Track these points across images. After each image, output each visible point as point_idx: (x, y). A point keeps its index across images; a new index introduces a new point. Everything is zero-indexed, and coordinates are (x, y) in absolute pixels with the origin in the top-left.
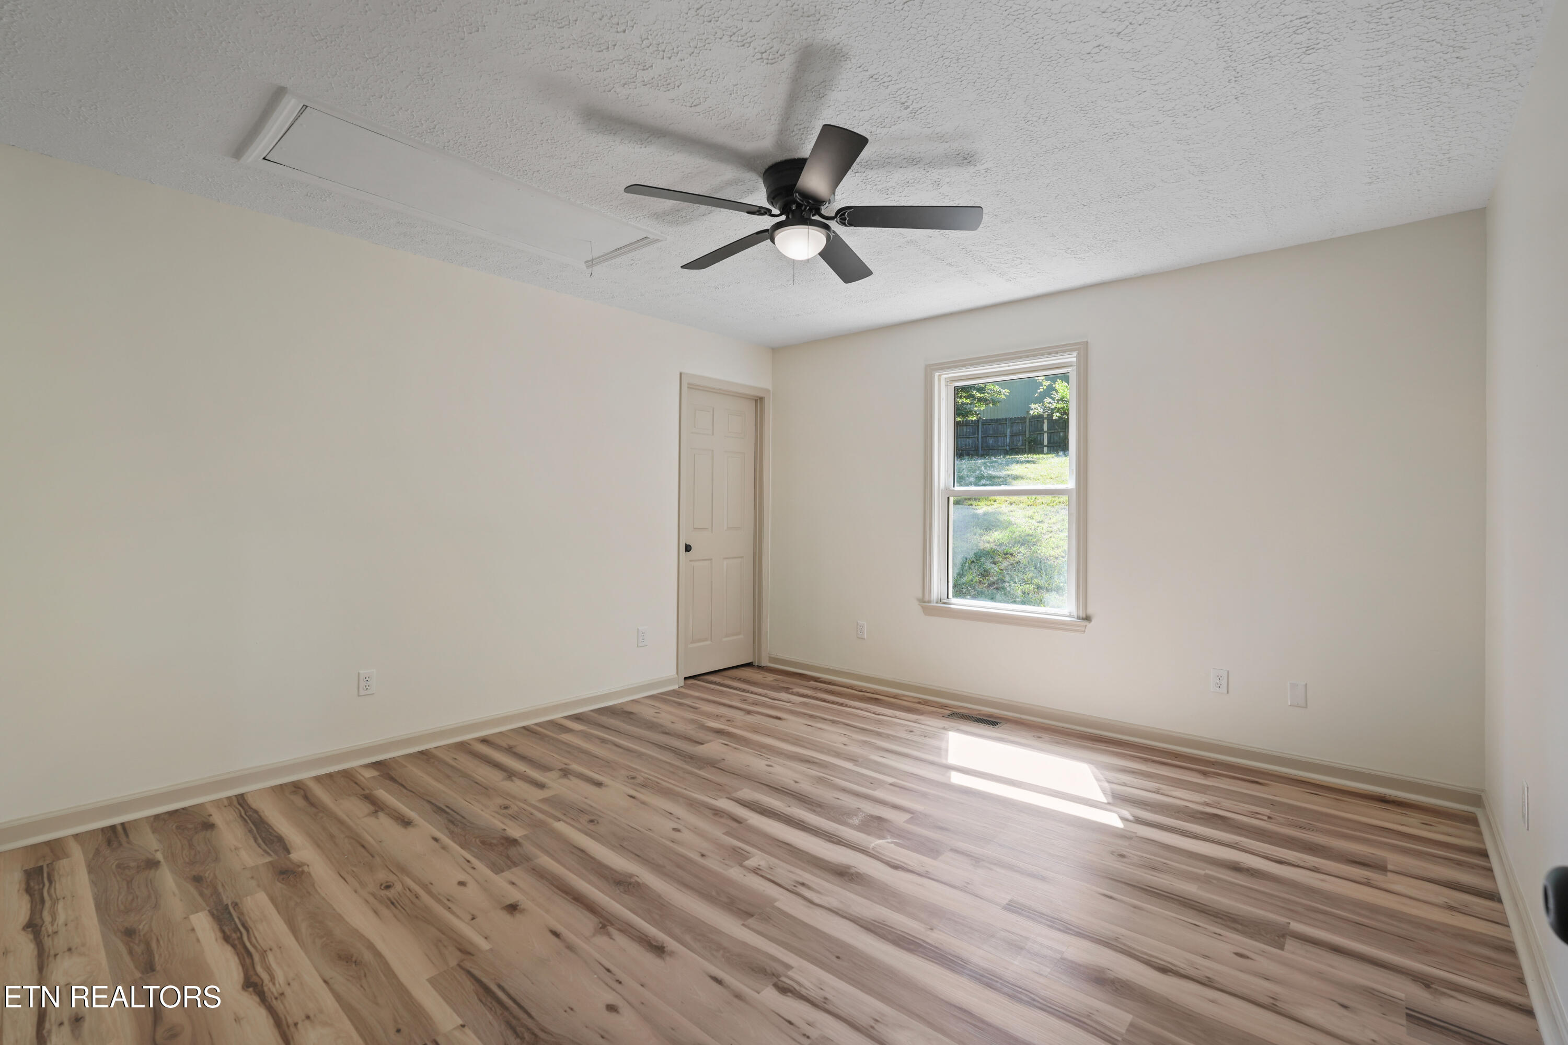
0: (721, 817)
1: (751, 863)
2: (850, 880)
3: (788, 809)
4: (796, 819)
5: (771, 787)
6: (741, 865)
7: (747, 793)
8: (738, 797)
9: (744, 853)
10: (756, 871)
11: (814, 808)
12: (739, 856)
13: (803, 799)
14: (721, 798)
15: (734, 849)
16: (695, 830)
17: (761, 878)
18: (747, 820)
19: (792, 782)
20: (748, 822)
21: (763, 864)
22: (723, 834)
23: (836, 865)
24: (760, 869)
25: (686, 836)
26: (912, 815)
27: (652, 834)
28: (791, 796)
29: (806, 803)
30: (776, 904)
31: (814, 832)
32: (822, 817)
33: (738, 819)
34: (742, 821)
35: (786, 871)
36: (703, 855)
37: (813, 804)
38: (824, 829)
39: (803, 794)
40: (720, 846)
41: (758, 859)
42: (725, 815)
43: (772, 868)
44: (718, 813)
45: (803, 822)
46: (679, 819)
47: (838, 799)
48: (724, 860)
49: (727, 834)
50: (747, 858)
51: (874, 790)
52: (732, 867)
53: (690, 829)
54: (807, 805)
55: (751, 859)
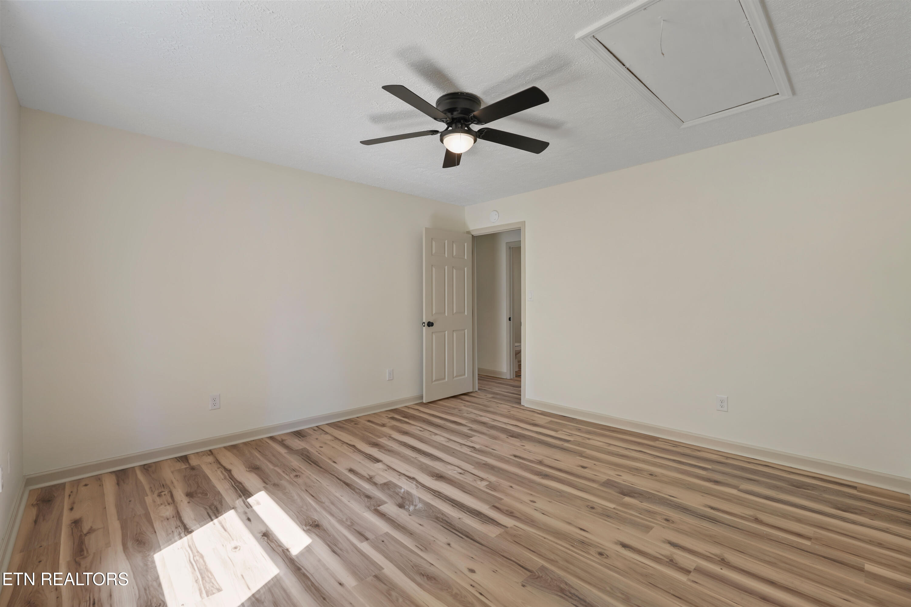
0: (507, 511)
1: (485, 483)
2: (438, 475)
3: (461, 516)
4: (456, 507)
5: (472, 539)
6: (490, 482)
7: (491, 532)
8: (498, 528)
9: (490, 488)
10: (482, 479)
11: (442, 516)
12: (491, 486)
13: (447, 525)
14: (511, 528)
15: (495, 490)
16: (522, 502)
17: (480, 476)
18: (489, 508)
19: (453, 544)
20: (489, 507)
21: (479, 483)
22: (503, 499)
23: (442, 481)
24: (480, 480)
25: (526, 499)
26: (378, 508)
27: (548, 499)
28: (457, 528)
29: (446, 521)
30: (473, 467)
31: (448, 499)
32: (439, 509)
33: (495, 508)
34: (493, 507)
35: (468, 479)
36: (511, 487)
37: (442, 520)
38: (441, 500)
39: (446, 530)
40: (503, 492)
41: (482, 485)
42: (505, 512)
43: (475, 480)
44: (510, 514)
45: (453, 506)
46: (535, 509)
47: (420, 525)
48: (500, 485)
49: (501, 499)
50: (487, 485)
51: (387, 534)
52: (494, 481)
53: (525, 502)
54: (447, 519)
55: (485, 485)
